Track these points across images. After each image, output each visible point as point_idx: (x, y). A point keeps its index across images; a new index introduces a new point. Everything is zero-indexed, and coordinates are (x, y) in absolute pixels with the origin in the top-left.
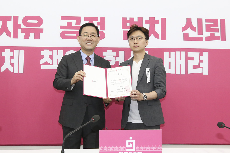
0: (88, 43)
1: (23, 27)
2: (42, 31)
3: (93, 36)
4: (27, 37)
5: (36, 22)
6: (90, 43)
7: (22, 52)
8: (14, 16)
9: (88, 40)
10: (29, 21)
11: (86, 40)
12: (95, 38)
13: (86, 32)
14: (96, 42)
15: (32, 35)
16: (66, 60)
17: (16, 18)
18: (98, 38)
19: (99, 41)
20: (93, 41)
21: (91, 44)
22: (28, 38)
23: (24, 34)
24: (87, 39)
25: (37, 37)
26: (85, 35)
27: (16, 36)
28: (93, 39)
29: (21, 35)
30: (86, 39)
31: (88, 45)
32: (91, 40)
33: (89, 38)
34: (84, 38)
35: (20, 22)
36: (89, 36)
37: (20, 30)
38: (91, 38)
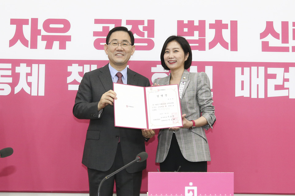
0: (118, 54)
1: (44, 33)
2: (69, 38)
3: (125, 44)
4: (49, 46)
5: (62, 26)
6: (120, 55)
7: (43, 67)
8: (32, 19)
9: (118, 51)
10: (52, 26)
11: (115, 51)
12: (127, 48)
13: (116, 40)
14: (129, 52)
15: (56, 44)
16: (89, 78)
17: (35, 21)
18: (133, 47)
19: (133, 51)
20: (124, 52)
21: (122, 55)
22: (51, 48)
23: (45, 42)
24: (117, 49)
25: (63, 46)
26: (114, 43)
27: (34, 45)
28: (125, 49)
29: (41, 44)
30: (115, 49)
31: (119, 57)
32: (122, 50)
33: (120, 48)
34: (112, 47)
35: (40, 26)
36: (120, 44)
37: (39, 38)
38: (122, 48)
